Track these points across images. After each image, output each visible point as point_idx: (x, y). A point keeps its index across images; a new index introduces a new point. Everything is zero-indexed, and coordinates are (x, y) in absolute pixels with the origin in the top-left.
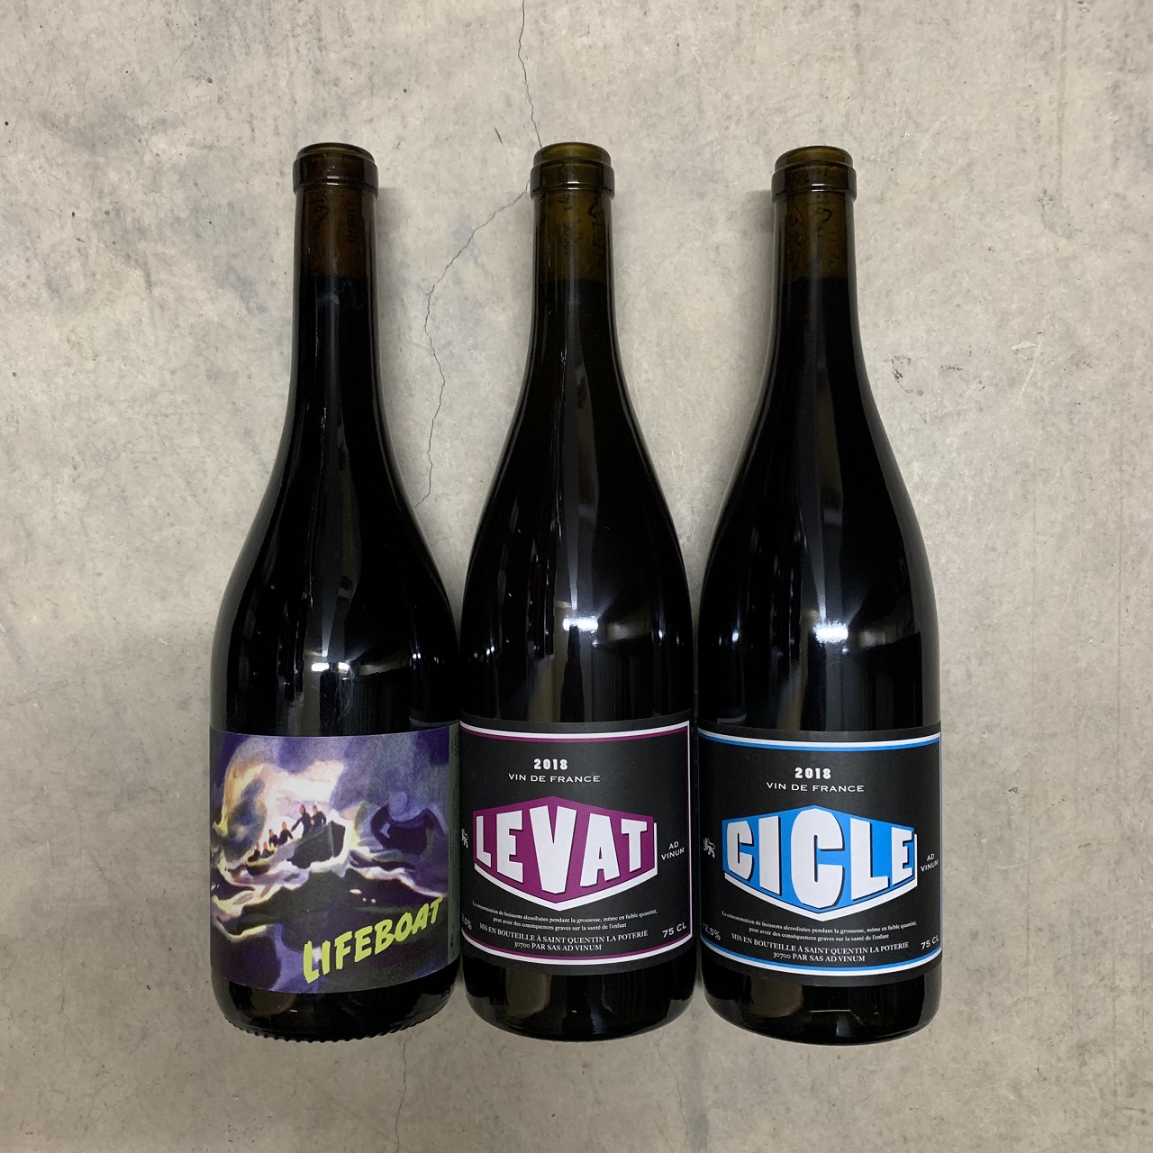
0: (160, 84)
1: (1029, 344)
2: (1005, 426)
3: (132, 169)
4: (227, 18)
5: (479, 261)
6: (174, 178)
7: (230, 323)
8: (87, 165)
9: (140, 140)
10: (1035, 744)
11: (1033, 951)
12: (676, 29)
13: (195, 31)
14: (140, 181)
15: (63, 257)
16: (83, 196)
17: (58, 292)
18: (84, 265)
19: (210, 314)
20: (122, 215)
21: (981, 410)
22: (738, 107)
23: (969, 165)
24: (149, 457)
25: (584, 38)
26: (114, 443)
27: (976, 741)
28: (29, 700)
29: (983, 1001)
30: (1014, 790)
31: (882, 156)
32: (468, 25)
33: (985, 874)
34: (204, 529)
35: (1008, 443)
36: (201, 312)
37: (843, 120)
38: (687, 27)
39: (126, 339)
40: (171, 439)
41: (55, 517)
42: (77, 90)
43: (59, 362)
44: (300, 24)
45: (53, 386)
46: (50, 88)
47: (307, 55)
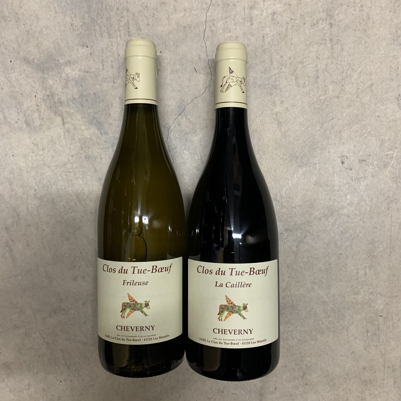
0: (68, 47)
1: (392, 152)
2: (382, 182)
3: (58, 79)
4: (94, 23)
5: (188, 117)
6: (73, 83)
7: (94, 138)
8: (41, 77)
9: (61, 69)
10: (389, 300)
11: (386, 375)
12: (263, 31)
13: (82, 28)
14: (61, 84)
15: (31, 112)
16: (39, 89)
17: (29, 125)
18: (39, 115)
19: (87, 134)
20: (54, 97)
21: (373, 176)
22: (286, 61)
23: (372, 85)
24: (63, 188)
25: (228, 33)
26: (50, 182)
27: (367, 298)
28: (18, 276)
29: (367, 393)
30: (381, 316)
31: (339, 81)
32: (185, 27)
33: (369, 346)
34: (83, 214)
35: (383, 189)
36: (83, 134)
37: (325, 66)
38: (267, 30)
39: (55, 143)
40: (71, 181)
41: (28, 209)
42: (37, 49)
43: (30, 151)
44: (122, 25)
45: (27, 160)
46: (27, 48)
47: (124, 38)
